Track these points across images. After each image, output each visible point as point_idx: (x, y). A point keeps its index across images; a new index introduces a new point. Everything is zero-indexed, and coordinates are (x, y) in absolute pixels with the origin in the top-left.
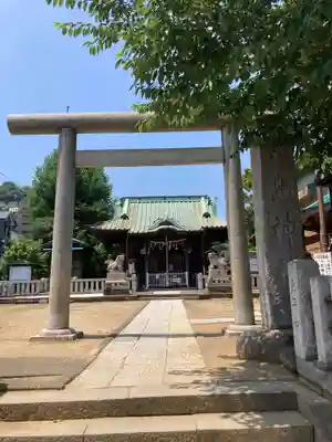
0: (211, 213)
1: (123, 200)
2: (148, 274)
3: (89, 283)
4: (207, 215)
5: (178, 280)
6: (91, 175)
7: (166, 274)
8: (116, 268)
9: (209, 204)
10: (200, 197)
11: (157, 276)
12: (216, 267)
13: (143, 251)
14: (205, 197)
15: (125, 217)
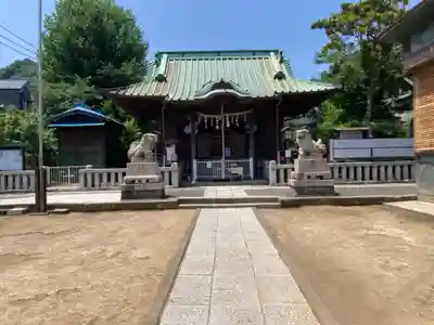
0: (285, 73)
1: (159, 55)
2: (195, 162)
3: (109, 174)
4: (280, 76)
5: (239, 171)
6: (118, 26)
7: (222, 161)
8: (142, 156)
9: (281, 62)
10: (268, 52)
11: (209, 164)
12: (307, 154)
13: (188, 130)
14: (276, 52)
15: (161, 79)
